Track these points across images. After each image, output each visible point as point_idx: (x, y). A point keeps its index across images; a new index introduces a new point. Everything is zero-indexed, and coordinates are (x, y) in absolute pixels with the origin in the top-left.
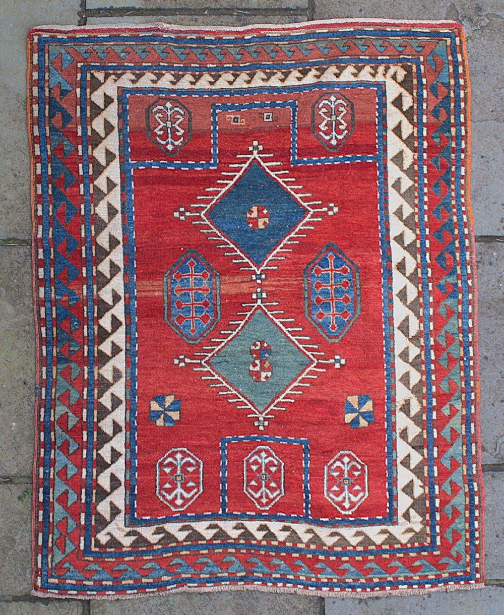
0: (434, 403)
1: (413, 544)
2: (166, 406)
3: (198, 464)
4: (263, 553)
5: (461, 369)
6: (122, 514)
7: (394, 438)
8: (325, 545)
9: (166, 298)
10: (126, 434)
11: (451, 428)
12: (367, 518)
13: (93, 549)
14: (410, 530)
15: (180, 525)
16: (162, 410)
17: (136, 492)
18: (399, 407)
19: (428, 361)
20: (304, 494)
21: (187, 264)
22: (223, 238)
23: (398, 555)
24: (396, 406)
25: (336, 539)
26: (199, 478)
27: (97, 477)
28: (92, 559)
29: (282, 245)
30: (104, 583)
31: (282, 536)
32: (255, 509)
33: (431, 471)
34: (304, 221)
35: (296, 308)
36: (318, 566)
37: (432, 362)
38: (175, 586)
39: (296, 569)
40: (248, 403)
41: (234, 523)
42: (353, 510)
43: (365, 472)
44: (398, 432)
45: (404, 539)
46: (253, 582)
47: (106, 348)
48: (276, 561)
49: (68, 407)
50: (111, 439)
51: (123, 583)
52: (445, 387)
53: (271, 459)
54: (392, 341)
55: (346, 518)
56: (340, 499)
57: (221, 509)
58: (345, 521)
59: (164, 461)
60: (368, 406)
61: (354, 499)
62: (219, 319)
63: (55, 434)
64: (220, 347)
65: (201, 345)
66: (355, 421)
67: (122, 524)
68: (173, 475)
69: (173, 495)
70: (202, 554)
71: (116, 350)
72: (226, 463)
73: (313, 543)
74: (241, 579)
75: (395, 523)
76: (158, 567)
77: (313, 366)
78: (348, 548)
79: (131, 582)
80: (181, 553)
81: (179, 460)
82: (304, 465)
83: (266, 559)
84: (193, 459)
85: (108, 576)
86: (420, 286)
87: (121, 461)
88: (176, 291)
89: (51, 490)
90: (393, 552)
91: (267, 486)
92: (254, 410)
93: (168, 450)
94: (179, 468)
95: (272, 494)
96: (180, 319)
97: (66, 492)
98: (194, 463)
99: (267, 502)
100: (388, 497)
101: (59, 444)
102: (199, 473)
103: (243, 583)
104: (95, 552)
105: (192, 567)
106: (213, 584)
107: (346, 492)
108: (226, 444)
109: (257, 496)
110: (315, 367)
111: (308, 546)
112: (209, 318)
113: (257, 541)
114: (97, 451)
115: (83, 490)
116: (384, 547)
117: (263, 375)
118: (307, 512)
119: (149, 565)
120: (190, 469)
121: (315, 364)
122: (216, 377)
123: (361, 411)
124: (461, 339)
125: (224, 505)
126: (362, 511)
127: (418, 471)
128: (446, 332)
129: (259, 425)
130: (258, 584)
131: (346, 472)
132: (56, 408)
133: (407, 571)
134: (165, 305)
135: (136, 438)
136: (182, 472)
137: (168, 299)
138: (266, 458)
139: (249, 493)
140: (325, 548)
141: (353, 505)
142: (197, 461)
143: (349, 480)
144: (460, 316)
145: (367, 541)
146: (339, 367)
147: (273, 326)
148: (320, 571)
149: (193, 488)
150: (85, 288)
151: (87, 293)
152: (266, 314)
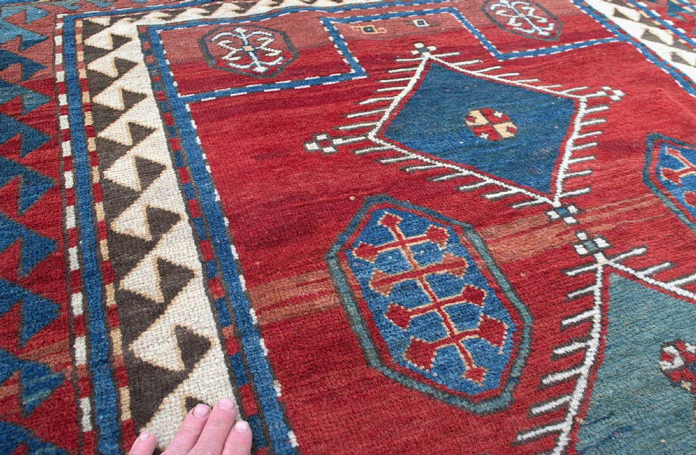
21: (379, 223)
62: (528, 320)
65: (520, 407)
88: (375, 284)
96: (420, 352)
112: (501, 325)
134: (359, 328)
137: (359, 309)
147: (671, 301)
150: (80, 346)
151: (89, 357)
152: (633, 278)
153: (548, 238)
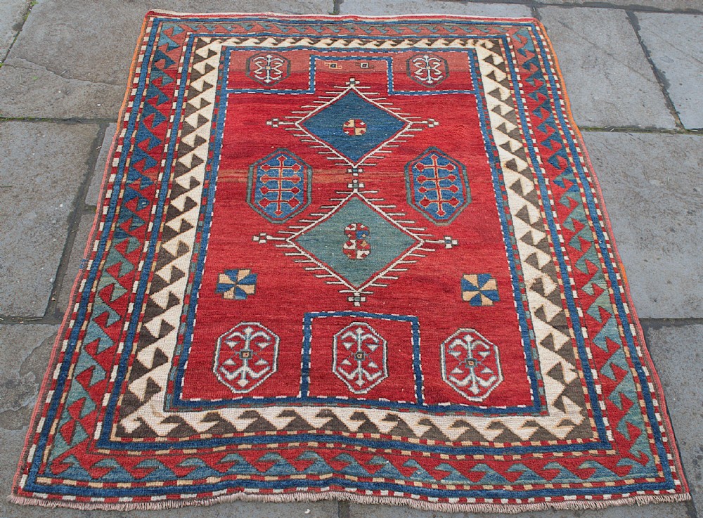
0: (572, 282)
1: (574, 441)
2: (239, 279)
3: (273, 340)
4: (358, 448)
5: (598, 251)
6: (162, 393)
7: (528, 317)
8: (448, 440)
9: (250, 185)
10: (183, 307)
11: (599, 307)
12: (505, 407)
13: (113, 438)
14: (566, 423)
15: (241, 411)
16: (233, 283)
17: (186, 367)
18: (530, 286)
19: (556, 244)
20: (415, 375)
21: (277, 159)
22: (317, 141)
23: (555, 454)
24: (525, 285)
25: (463, 430)
26: (273, 355)
27: (136, 352)
28: (107, 452)
29: (381, 148)
30: (119, 485)
31: (386, 427)
32: (347, 393)
33: (582, 352)
34: (404, 131)
35: (397, 196)
36: (441, 468)
37: (562, 244)
38: (225, 491)
39: (408, 472)
40: (340, 279)
41: (317, 410)
42: (485, 397)
43: (495, 352)
44: (532, 311)
45: (562, 433)
46: (344, 488)
47: (175, 224)
48: (378, 460)
49: (117, 278)
50: (164, 311)
51: (148, 485)
52: (582, 268)
53: (369, 336)
54: (511, 227)
55: (475, 406)
56: (465, 382)
57: (300, 392)
58: (474, 409)
59: (228, 335)
60: (491, 285)
61: (484, 383)
62: (309, 203)
63: (93, 306)
64: (308, 227)
65: (287, 225)
66: (477, 299)
67: (160, 408)
68: (238, 351)
69: (236, 374)
70: (270, 449)
71: (185, 226)
72: (311, 339)
73: (431, 438)
74: (326, 483)
75: (546, 413)
76: (203, 465)
77: (419, 245)
78: (482, 443)
79: (160, 484)
80: (240, 447)
81: (248, 334)
82: (413, 343)
83: (364, 457)
84: (268, 333)
85: (127, 476)
86: (536, 180)
87: (173, 335)
88: (262, 179)
89: (73, 366)
90: (547, 449)
91: (364, 366)
92: (349, 286)
93: (236, 325)
94: (247, 343)
95: (371, 376)
96: (264, 202)
97: (91, 369)
98: (268, 338)
99: (364, 384)
100: (530, 382)
101: (96, 314)
102: (273, 350)
103: (328, 488)
104: (116, 442)
105: (253, 466)
106: (282, 490)
107: (473, 374)
108: (312, 320)
109: (351, 377)
110: (421, 247)
111: (423, 440)
112: (298, 202)
113: (351, 433)
114: (143, 324)
115: (116, 367)
116: (533, 443)
117: (360, 253)
118: (420, 397)
119: (191, 462)
120: (263, 345)
121: (421, 244)
122: (303, 253)
123: (482, 289)
124: (591, 225)
125: (305, 387)
126: (498, 398)
127: (565, 352)
128: (573, 219)
129: (354, 301)
130: (351, 492)
131: (470, 352)
132: (102, 279)
133: (571, 475)
134: (249, 191)
135: (196, 310)
136: (250, 347)
137: (252, 185)
138: (363, 335)
139: (340, 374)
140: (447, 443)
141: (483, 390)
142: (271, 336)
143: (474, 361)
144: (585, 206)
145: (508, 435)
146: (451, 247)
147: (371, 211)
148: (445, 475)
149: (264, 366)
150: (161, 175)
151: (162, 179)
152: (363, 200)
153: (341, 178)
